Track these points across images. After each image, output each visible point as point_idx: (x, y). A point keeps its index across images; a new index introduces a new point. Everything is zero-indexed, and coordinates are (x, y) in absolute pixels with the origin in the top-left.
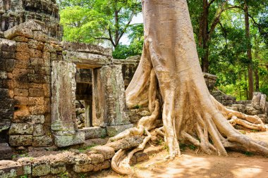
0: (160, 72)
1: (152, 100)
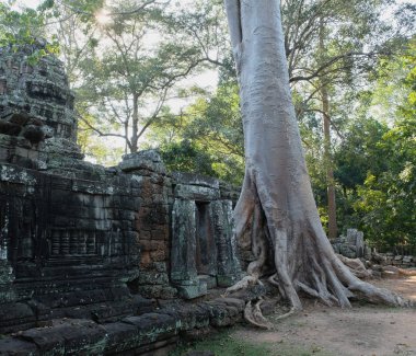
0: (270, 209)
1: (257, 242)
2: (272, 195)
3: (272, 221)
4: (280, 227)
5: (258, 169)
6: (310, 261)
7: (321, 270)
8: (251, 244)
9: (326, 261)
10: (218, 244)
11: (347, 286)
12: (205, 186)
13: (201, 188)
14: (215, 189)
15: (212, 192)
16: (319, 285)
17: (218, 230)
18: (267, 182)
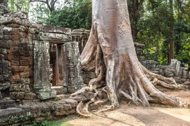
0: (105, 47)
1: (98, 67)
2: (106, 39)
3: (106, 55)
4: (111, 58)
5: (98, 23)
6: (129, 79)
7: (134, 84)
8: (95, 68)
9: (137, 79)
10: (69, 68)
11: (149, 94)
12: (60, 33)
13: (57, 35)
14: (68, 35)
15: (65, 37)
16: (133, 93)
17: (68, 60)
18: (103, 30)
